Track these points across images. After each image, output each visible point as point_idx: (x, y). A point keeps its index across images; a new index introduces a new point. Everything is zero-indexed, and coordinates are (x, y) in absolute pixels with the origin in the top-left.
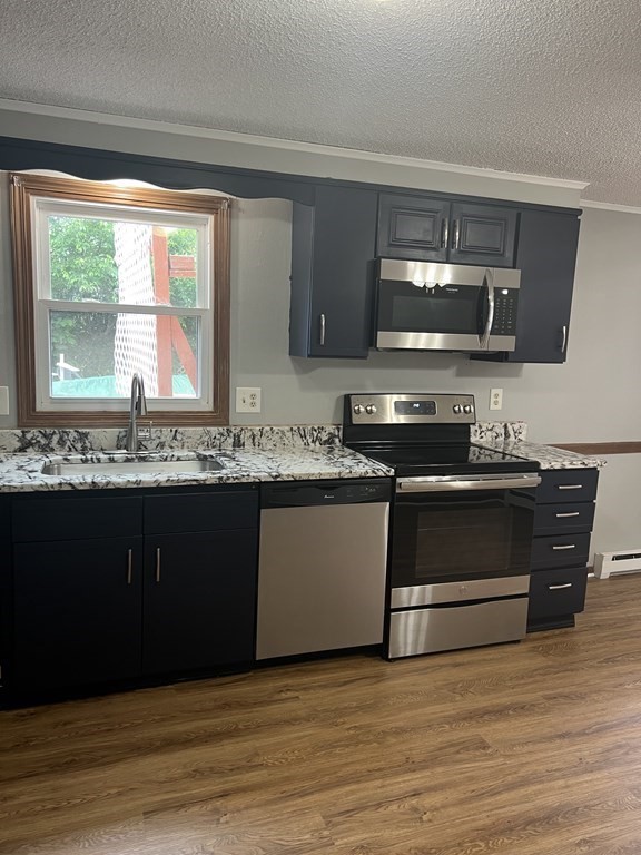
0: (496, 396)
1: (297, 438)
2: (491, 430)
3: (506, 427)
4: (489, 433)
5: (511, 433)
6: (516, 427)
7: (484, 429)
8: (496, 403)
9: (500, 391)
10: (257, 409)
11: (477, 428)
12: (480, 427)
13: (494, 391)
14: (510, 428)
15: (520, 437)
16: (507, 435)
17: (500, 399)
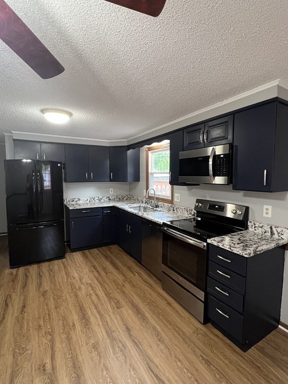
0: (267, 209)
1: (186, 212)
2: (261, 227)
3: (271, 228)
4: (260, 229)
5: (276, 232)
6: (279, 230)
7: (256, 226)
8: (267, 213)
9: (270, 207)
10: (179, 201)
11: (253, 224)
12: (255, 224)
13: (265, 207)
14: (274, 229)
15: (282, 236)
16: (272, 234)
17: (270, 212)
